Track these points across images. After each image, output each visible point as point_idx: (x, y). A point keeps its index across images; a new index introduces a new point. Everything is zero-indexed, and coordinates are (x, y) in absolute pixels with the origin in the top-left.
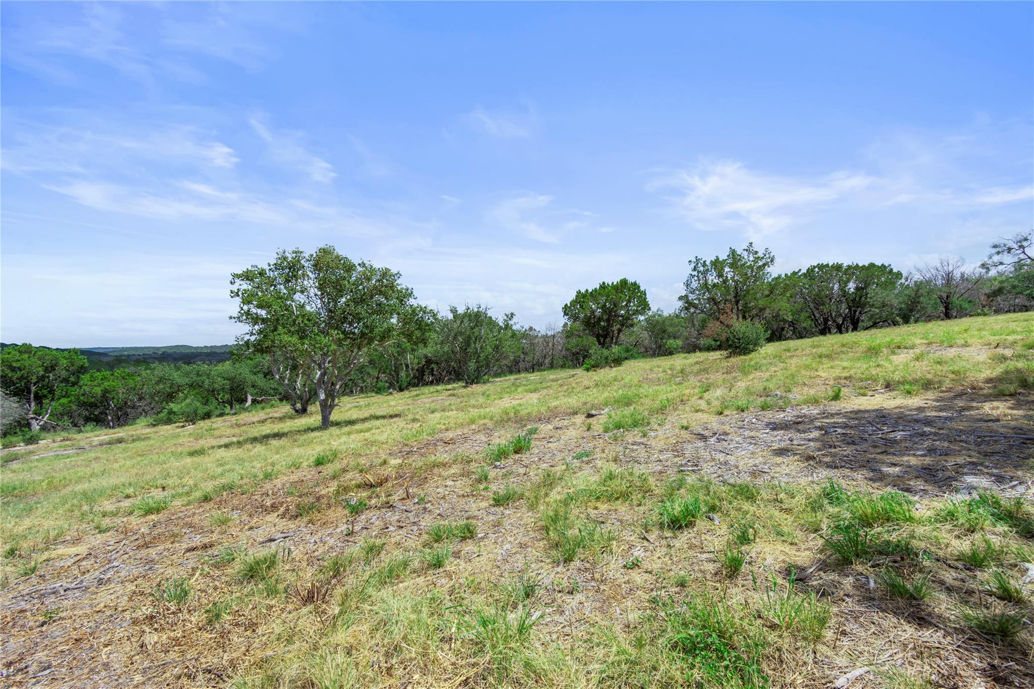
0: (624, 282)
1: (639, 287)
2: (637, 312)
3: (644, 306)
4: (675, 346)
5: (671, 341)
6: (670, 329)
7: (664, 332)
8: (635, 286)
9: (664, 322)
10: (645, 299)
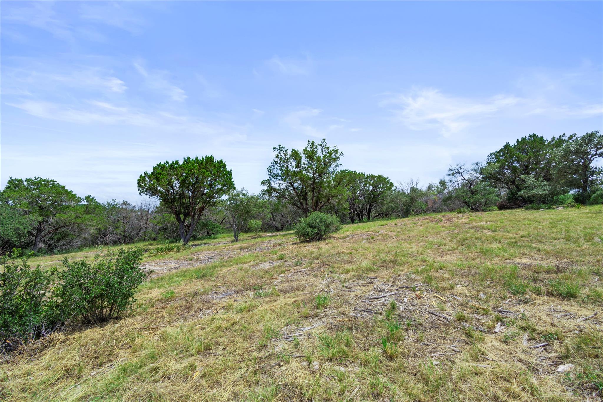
0: (210, 159)
1: (225, 166)
2: (220, 192)
3: (229, 185)
4: (256, 226)
5: (253, 221)
6: (254, 210)
7: (248, 212)
8: (221, 165)
9: (248, 202)
10: (230, 179)
